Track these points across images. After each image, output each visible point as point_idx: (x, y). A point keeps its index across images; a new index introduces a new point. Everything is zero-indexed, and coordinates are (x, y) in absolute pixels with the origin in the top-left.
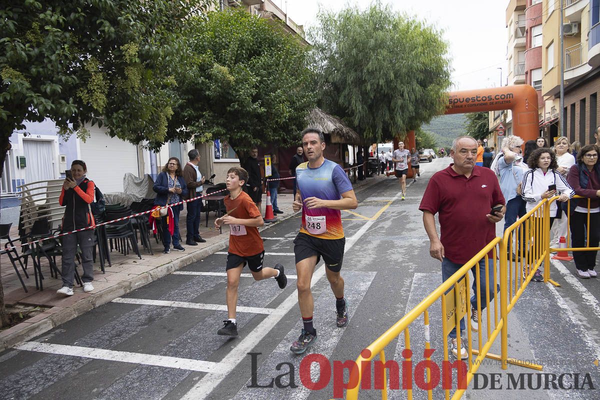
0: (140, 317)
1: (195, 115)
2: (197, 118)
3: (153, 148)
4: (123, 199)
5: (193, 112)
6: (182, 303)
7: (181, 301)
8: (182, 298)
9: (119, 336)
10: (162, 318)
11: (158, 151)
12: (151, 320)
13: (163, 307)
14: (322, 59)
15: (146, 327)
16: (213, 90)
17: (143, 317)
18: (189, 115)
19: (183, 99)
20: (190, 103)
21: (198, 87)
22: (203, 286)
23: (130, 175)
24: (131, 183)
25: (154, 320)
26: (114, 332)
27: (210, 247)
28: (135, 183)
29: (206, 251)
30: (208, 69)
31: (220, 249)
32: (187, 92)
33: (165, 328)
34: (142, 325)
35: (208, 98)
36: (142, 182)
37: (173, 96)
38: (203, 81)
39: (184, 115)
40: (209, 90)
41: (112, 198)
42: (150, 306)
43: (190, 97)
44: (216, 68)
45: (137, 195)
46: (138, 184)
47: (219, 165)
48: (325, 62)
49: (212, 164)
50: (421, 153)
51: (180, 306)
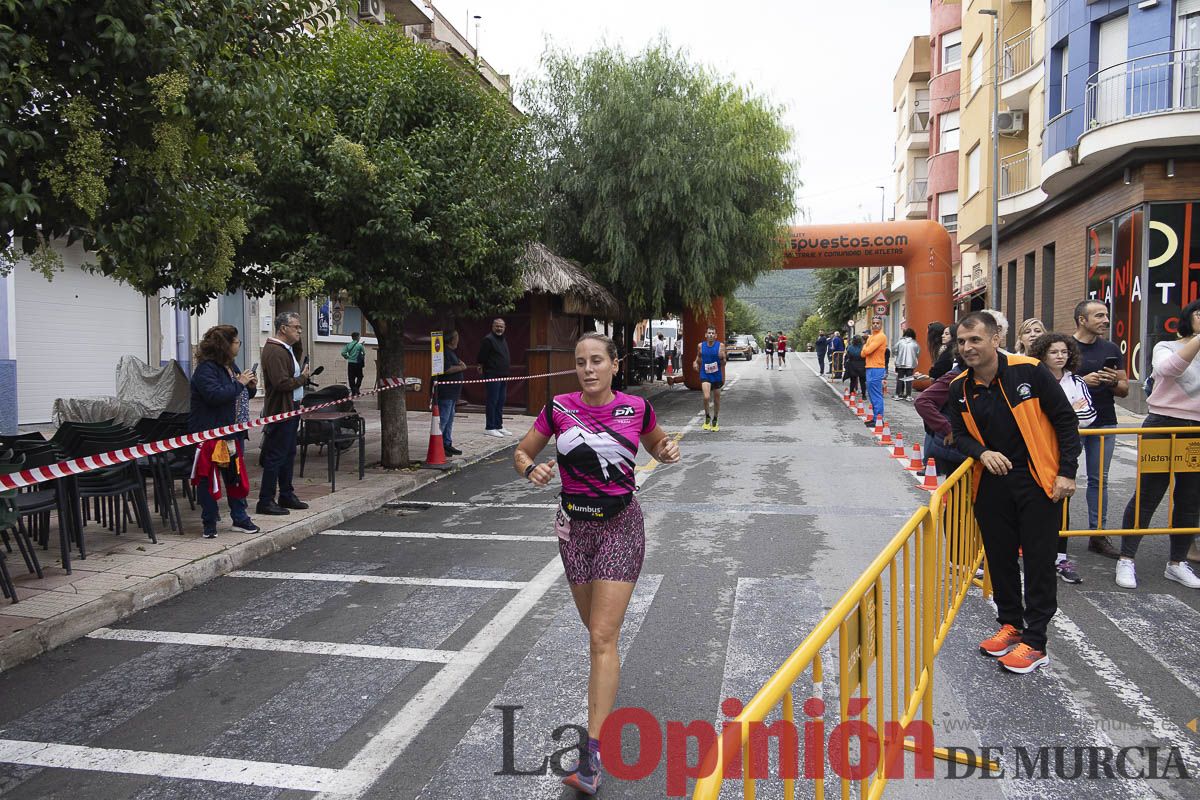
0: (156, 672)
1: (288, 239)
2: (292, 247)
3: (190, 303)
4: (113, 412)
5: (284, 232)
6: (252, 640)
7: (250, 635)
8: (252, 628)
9: (107, 713)
10: (206, 673)
11: (200, 311)
12: (180, 677)
13: (209, 648)
14: (548, 146)
15: (170, 692)
16: (329, 190)
17: (162, 672)
18: (275, 239)
19: (262, 205)
20: (277, 215)
21: (298, 181)
22: (298, 602)
23: (133, 361)
24: (134, 377)
25: (189, 677)
26: (94, 706)
27: (312, 520)
28: (144, 378)
29: (302, 529)
30: (321, 145)
31: (332, 525)
32: (271, 190)
33: (214, 695)
34: (162, 689)
35: (318, 206)
36: (158, 377)
37: (243, 195)
38: (308, 169)
39: (265, 238)
40: (322, 189)
41: (90, 408)
42: (177, 646)
43: (279, 200)
44: (339, 144)
45: (147, 404)
46: (151, 381)
47: (325, 347)
48: (555, 151)
49: (311, 344)
50: (732, 342)
51: (247, 645)
